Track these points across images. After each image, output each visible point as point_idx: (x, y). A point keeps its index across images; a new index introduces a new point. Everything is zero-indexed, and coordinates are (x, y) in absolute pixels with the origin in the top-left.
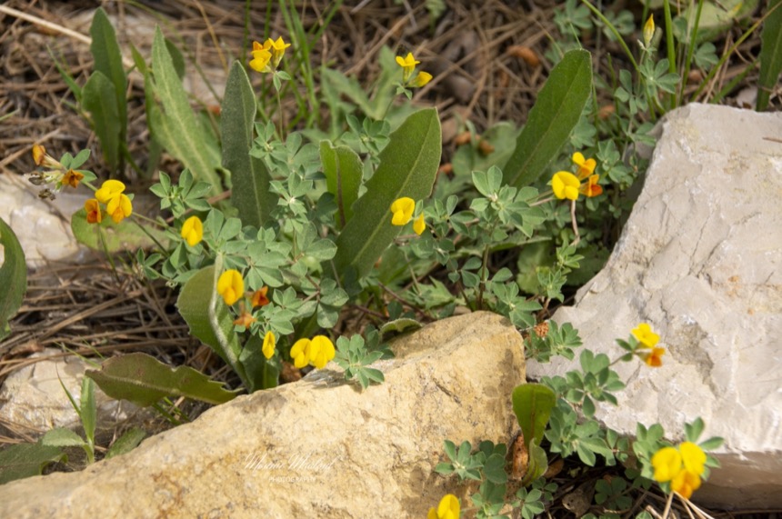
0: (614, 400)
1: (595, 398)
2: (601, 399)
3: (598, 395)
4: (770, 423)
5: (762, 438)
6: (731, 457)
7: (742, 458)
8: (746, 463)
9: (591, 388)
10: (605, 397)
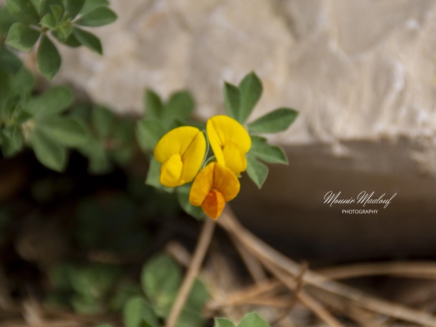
0: (96, 45)
1: (61, 40)
2: (72, 42)
3: (65, 34)
4: (389, 85)
5: (375, 113)
6: (318, 149)
7: (339, 150)
8: (343, 160)
9: (53, 22)
10: (79, 38)
